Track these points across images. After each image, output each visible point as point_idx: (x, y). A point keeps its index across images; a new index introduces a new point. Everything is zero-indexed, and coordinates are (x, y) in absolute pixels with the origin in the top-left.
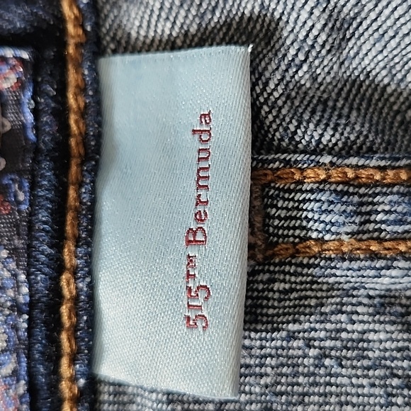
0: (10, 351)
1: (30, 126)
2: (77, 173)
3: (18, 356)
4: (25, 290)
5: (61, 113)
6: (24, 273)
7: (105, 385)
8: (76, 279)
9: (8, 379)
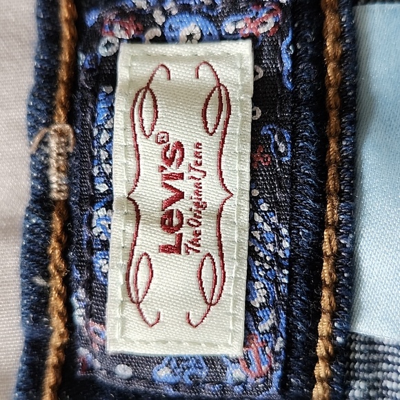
0: (269, 307)
1: (286, 73)
2: (336, 125)
3: (277, 312)
4: (286, 244)
5: (319, 61)
6: (285, 227)
7: (356, 343)
8: (337, 235)
9: (265, 335)
